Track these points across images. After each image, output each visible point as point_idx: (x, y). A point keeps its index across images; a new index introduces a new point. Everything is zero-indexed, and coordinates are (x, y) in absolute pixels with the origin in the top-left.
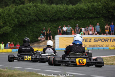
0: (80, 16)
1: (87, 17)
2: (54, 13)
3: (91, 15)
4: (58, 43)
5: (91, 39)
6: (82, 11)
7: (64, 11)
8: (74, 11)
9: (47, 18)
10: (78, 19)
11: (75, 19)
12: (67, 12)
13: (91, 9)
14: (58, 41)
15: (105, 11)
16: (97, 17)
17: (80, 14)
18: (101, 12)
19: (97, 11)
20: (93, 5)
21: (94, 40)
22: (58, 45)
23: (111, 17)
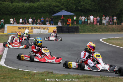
0: (32, 11)
1: (36, 12)
2: (14, 9)
3: (40, 11)
4: (6, 30)
5: (29, 28)
6: (33, 8)
7: (21, 8)
8: (28, 8)
9: (8, 12)
10: (31, 13)
11: (28, 13)
12: (23, 9)
13: (39, 7)
14: (7, 28)
15: (48, 8)
16: (44, 12)
17: (32, 10)
18: (46, 9)
19: (43, 8)
20: (41, 4)
21: (31, 28)
22: (6, 31)
23: (52, 12)
